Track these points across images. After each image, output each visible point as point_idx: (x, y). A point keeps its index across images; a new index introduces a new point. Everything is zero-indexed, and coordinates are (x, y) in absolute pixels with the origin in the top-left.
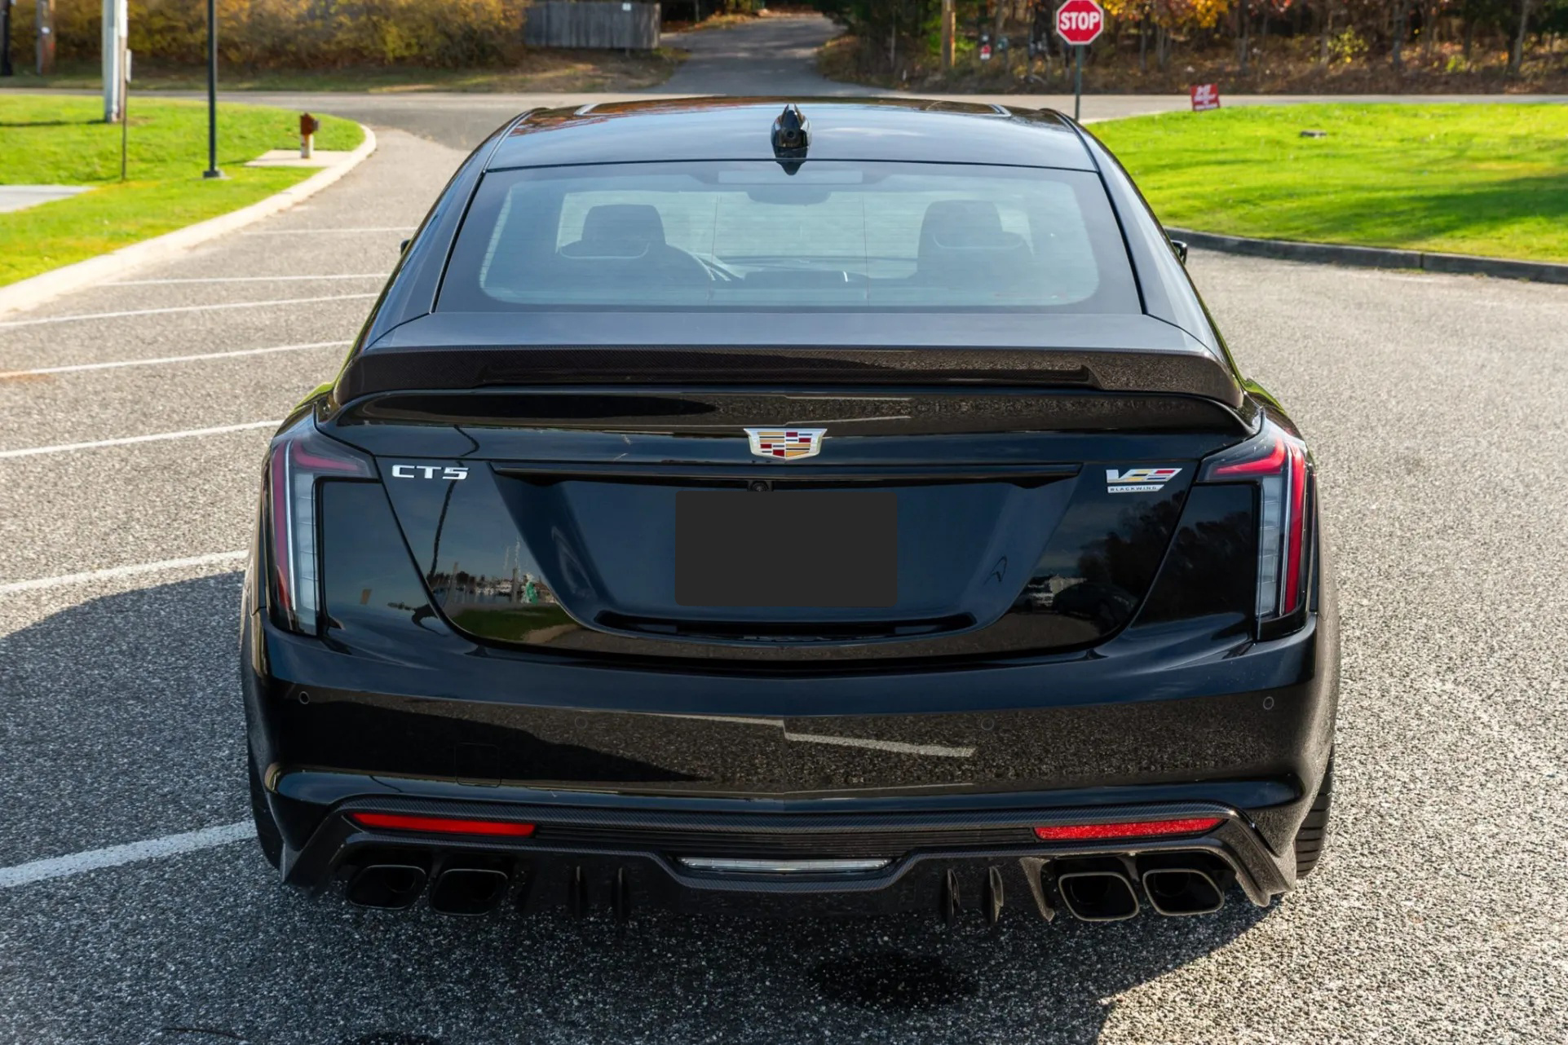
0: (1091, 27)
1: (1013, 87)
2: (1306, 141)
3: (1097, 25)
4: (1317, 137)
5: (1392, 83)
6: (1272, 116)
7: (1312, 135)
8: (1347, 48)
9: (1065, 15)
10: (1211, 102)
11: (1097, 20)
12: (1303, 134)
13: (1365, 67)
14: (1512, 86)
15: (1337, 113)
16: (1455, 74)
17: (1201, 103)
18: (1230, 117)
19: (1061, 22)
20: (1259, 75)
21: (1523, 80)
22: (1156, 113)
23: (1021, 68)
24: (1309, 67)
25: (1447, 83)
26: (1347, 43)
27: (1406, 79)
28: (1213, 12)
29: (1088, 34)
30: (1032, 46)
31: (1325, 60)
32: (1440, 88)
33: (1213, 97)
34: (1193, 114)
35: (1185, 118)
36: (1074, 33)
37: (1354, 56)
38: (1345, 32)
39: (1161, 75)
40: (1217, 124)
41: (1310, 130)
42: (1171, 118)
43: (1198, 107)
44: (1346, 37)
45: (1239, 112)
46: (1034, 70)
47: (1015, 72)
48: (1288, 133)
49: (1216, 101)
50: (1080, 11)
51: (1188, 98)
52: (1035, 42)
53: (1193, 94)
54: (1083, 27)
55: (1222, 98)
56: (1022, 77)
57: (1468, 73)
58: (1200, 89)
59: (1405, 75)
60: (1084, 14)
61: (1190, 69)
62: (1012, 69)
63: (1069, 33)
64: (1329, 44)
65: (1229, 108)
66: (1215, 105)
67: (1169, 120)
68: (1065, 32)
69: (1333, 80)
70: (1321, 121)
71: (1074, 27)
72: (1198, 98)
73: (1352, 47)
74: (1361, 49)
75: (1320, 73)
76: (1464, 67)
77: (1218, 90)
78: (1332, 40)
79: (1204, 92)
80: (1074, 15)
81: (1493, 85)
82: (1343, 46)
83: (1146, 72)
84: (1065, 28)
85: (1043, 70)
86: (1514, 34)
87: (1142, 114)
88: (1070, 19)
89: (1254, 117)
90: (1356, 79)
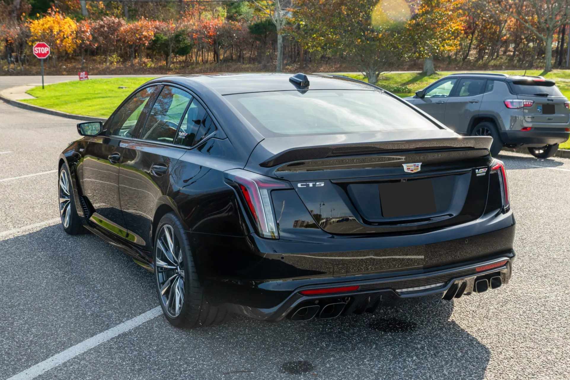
0: (46, 52)
1: (4, 73)
2: (121, 90)
3: (48, 52)
4: (124, 89)
5: (132, 71)
6: (106, 82)
7: (122, 88)
8: (115, 60)
9: (36, 48)
10: (85, 77)
11: (47, 50)
12: (119, 88)
13: (122, 66)
14: (169, 72)
15: (127, 81)
16: (151, 68)
17: (82, 78)
18: (93, 82)
19: (35, 51)
20: (89, 69)
21: (172, 70)
22: (67, 81)
23: (5, 67)
24: (104, 66)
25: (149, 71)
26: (115, 57)
27: (136, 70)
28: (71, 48)
29: (45, 55)
30: (10, 59)
31: (108, 64)
32: (147, 73)
33: (86, 76)
34: (81, 82)
35: (77, 83)
36: (40, 55)
37: (117, 62)
38: (114, 54)
39: (55, 69)
40: (89, 85)
41: (121, 86)
42: (73, 83)
43: (81, 79)
44: (114, 56)
45: (95, 81)
46: (10, 67)
47: (3, 68)
48: (115, 87)
49: (87, 77)
50: (41, 47)
51: (78, 76)
52: (10, 58)
53: (79, 75)
54: (43, 53)
55: (89, 76)
56: (6, 70)
57: (154, 68)
58: (81, 73)
59: (135, 68)
60: (43, 48)
61: (64, 67)
62: (3, 67)
63: (38, 54)
64: (109, 58)
65: (91, 80)
66: (87, 79)
67: (72, 84)
68: (37, 54)
69: (113, 70)
70: (122, 83)
71: (40, 52)
72: (81, 76)
73: (117, 59)
74: (120, 60)
75: (108, 68)
76: (153, 65)
77: (87, 74)
78: (110, 57)
79: (83, 74)
80: (39, 48)
81: (164, 71)
82: (114, 59)
83: (50, 68)
84: (37, 53)
85: (13, 67)
86: (167, 55)
87: (61, 82)
88: (38, 50)
89: (100, 82)
90: (120, 70)
